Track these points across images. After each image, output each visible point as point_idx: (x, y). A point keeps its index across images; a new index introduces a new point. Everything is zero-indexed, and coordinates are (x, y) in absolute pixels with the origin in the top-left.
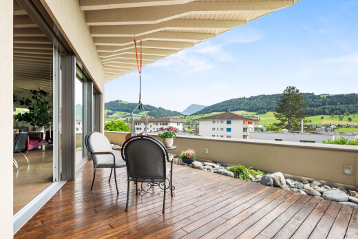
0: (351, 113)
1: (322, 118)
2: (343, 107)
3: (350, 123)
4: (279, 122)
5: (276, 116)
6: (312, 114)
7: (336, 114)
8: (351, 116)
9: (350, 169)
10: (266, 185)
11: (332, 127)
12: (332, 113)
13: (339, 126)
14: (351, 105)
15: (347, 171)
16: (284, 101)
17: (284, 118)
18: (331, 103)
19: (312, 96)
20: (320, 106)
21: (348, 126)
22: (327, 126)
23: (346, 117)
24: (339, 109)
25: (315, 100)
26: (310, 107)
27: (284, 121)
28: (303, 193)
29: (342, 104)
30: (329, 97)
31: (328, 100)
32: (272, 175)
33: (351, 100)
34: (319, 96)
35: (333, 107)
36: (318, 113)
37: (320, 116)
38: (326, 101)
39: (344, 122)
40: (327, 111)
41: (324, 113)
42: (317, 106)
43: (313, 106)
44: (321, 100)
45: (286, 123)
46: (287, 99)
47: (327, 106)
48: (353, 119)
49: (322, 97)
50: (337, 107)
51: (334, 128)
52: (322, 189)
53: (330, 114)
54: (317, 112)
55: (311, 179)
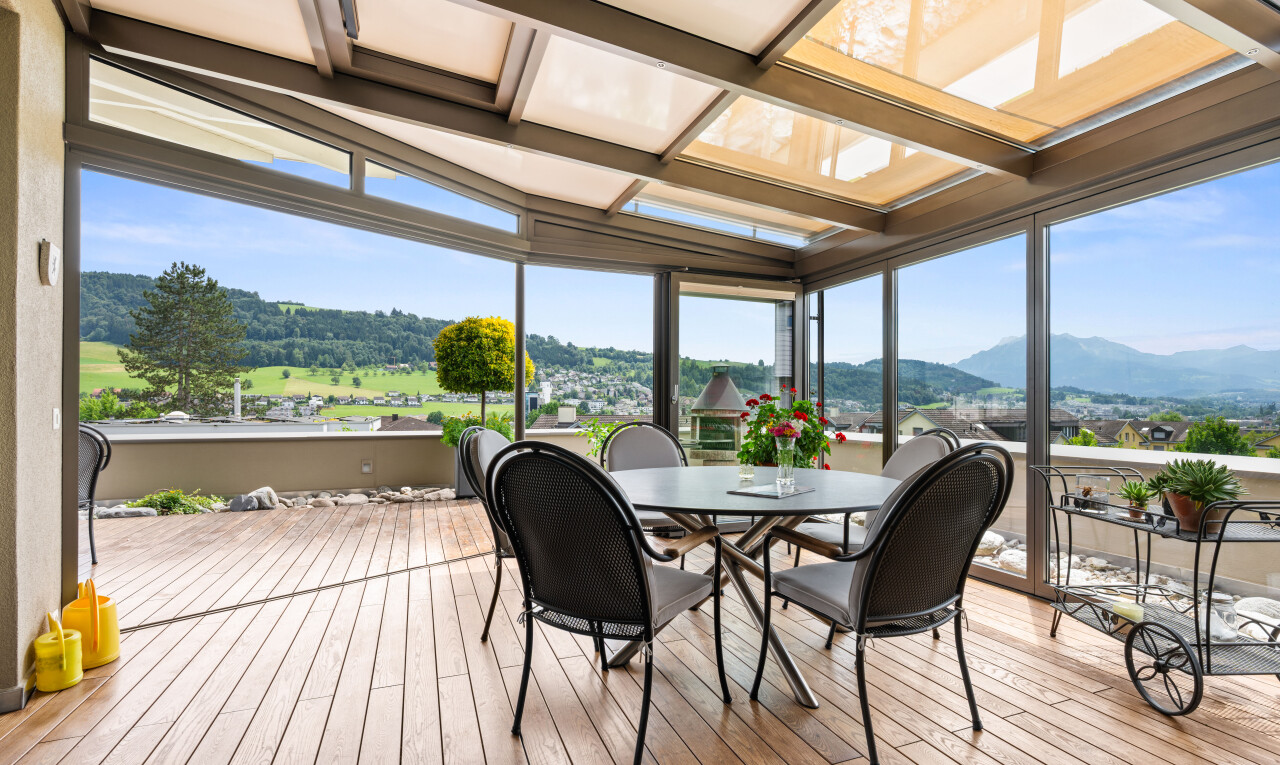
0: (359, 364)
1: (286, 375)
2: (340, 345)
3: (357, 393)
4: (142, 385)
5: (131, 365)
6: (255, 361)
7: (323, 365)
8: (360, 373)
9: (369, 464)
10: (246, 510)
11: (314, 402)
12: (311, 360)
13: (331, 399)
14: (359, 343)
15: (366, 469)
16: (164, 312)
17: (162, 373)
18: (308, 333)
19: (251, 302)
20: (278, 337)
21: (353, 401)
22: (301, 401)
23: (347, 376)
24: (331, 352)
25: (262, 317)
26: (249, 337)
27: (161, 382)
28: (309, 507)
29: (337, 336)
30: (302, 312)
31: (301, 321)
32: (253, 494)
33: (358, 330)
34: (274, 305)
35: (315, 343)
36: (274, 361)
37: (279, 370)
38: (295, 322)
39: (343, 390)
40: (298, 353)
41: (292, 362)
42: (271, 337)
43: (254, 335)
44: (281, 320)
45: (172, 390)
46: (174, 306)
47: (299, 340)
48: (363, 380)
49: (283, 308)
50: (326, 344)
51: (319, 408)
52: (335, 499)
53: (306, 365)
54: (269, 355)
55: (315, 493)
